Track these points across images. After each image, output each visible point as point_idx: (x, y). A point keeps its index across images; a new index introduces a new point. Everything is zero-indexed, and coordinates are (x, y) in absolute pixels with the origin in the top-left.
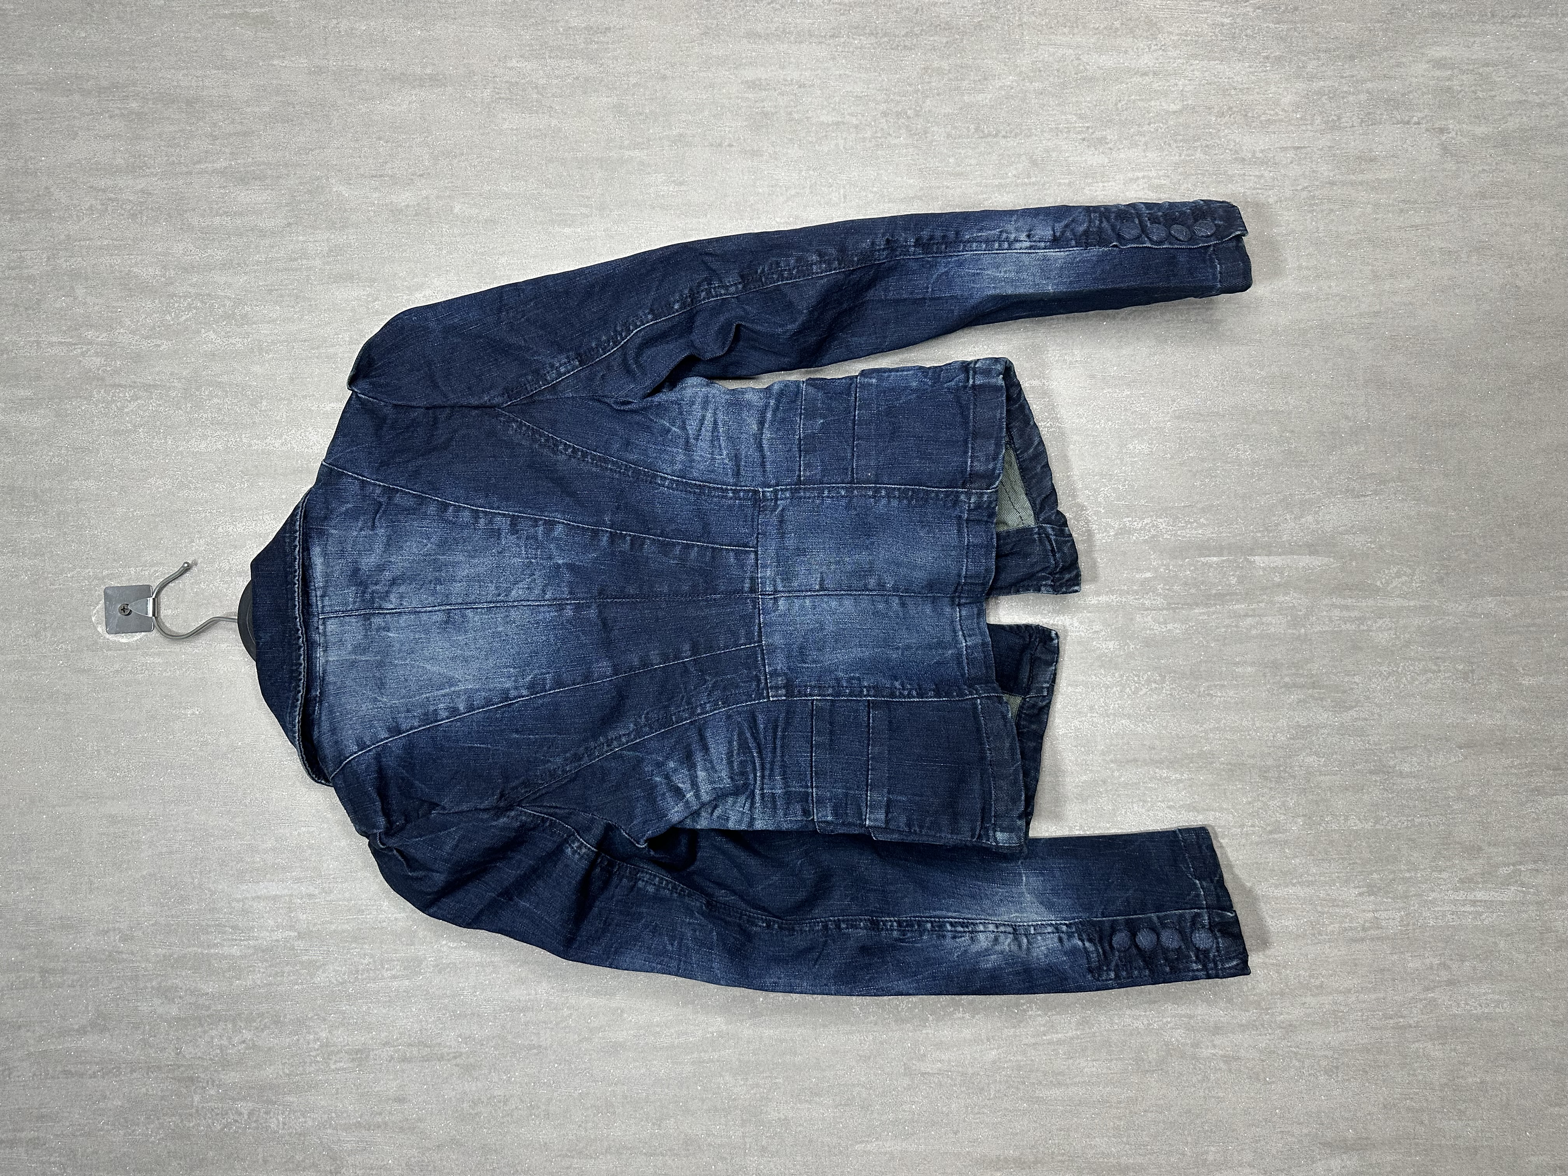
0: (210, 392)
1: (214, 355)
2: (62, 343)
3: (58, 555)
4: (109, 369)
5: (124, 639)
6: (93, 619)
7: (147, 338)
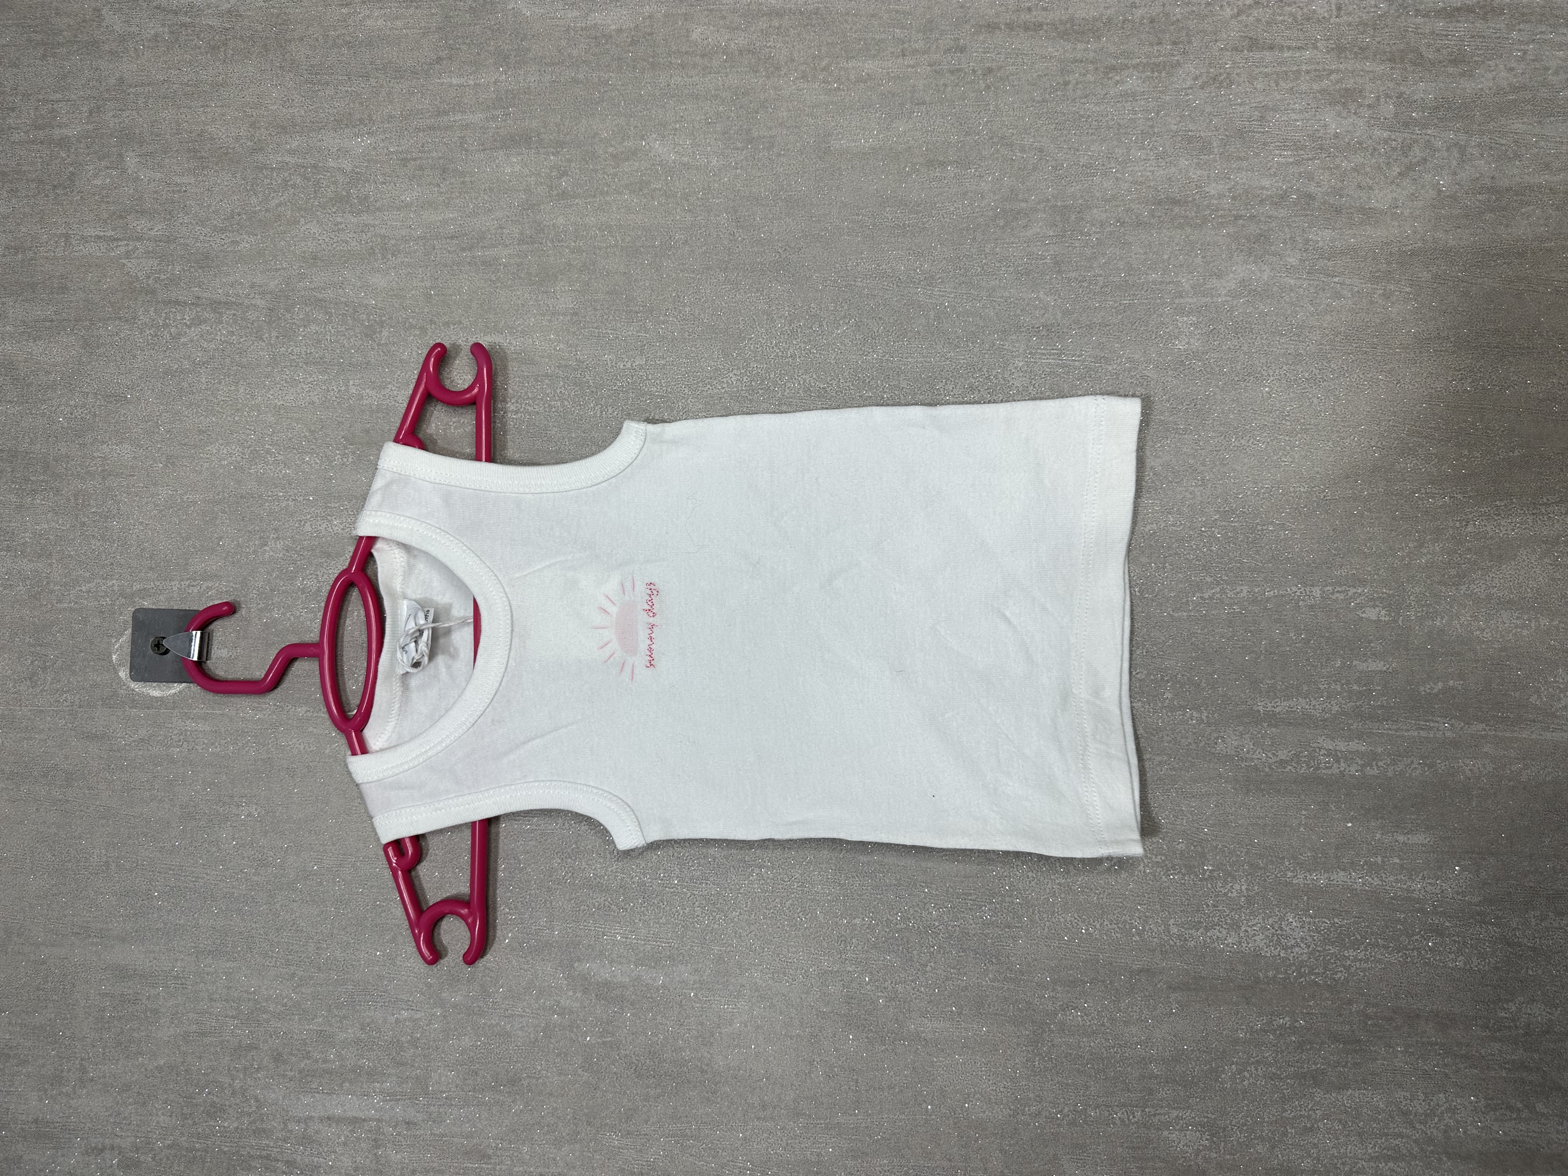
0: (307, 314)
1: (315, 258)
2: (99, 237)
3: (70, 556)
4: (163, 277)
5: (155, 691)
6: (114, 657)
7: (223, 230)
